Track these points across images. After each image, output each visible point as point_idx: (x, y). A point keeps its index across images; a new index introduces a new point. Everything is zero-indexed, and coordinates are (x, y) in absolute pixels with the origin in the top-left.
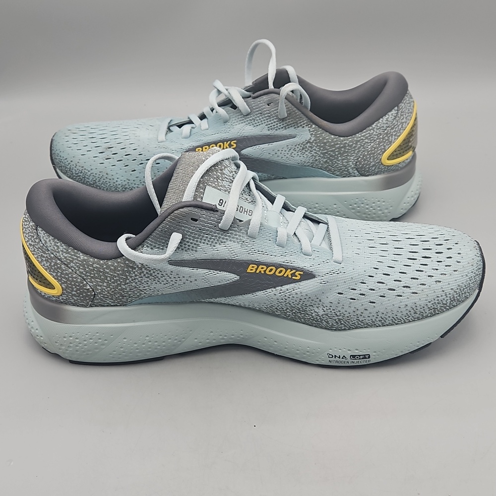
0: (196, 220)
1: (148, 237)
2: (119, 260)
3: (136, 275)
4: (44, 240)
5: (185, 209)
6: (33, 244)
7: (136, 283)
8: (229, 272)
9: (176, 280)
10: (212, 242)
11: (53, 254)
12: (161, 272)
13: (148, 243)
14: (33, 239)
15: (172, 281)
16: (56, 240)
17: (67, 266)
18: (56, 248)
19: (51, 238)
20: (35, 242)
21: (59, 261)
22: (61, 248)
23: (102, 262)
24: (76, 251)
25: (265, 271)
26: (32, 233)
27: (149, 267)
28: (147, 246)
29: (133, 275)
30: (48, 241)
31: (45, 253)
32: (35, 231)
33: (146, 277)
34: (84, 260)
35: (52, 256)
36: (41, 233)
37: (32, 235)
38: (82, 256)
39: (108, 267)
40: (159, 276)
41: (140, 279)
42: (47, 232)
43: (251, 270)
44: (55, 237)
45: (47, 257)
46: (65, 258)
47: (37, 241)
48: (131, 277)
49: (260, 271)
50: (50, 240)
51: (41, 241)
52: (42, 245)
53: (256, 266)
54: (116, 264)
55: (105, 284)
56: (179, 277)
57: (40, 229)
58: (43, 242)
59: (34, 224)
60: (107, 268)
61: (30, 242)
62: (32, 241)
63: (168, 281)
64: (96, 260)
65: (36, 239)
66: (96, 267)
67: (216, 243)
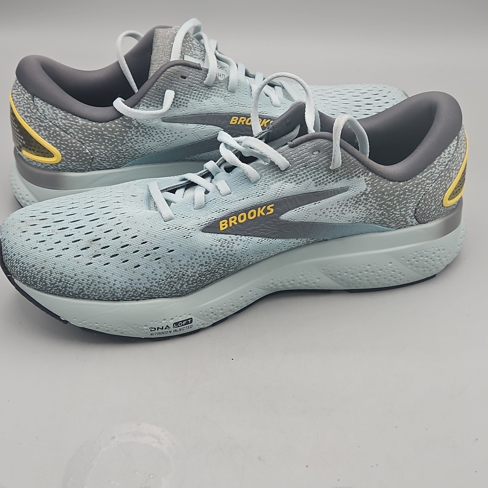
0: (185, 78)
1: (144, 96)
2: (116, 122)
3: (132, 135)
4: (42, 109)
5: (176, 68)
6: (29, 115)
7: (132, 143)
8: (215, 125)
9: (169, 137)
10: (200, 97)
11: (51, 122)
12: (155, 129)
13: (143, 102)
14: (29, 110)
15: (165, 138)
16: (55, 108)
17: (66, 133)
18: (54, 115)
19: (49, 106)
20: (32, 112)
21: (57, 129)
22: (60, 115)
23: (100, 125)
24: (74, 116)
25: (245, 122)
26: (28, 104)
27: (145, 126)
28: (144, 105)
29: (130, 135)
30: (46, 109)
31: (43, 122)
32: (32, 101)
33: (142, 136)
34: (83, 125)
35: (51, 124)
36: (39, 102)
37: (29, 106)
38: (81, 121)
39: (106, 129)
40: (154, 134)
41: (136, 138)
42: (44, 101)
43: (234, 122)
44: (53, 105)
45: (45, 126)
46: (64, 124)
47: (35, 111)
48: (128, 137)
49: (241, 123)
50: (48, 109)
51: (38, 110)
52: (40, 114)
53: (237, 118)
54: (114, 126)
55: (103, 147)
56: (172, 134)
57: (37, 99)
58: (41, 111)
59: (30, 95)
60: (105, 131)
61: (26, 114)
62: (28, 113)
63: (161, 138)
64: (94, 123)
65: (33, 109)
66: (95, 131)
67: (203, 98)
